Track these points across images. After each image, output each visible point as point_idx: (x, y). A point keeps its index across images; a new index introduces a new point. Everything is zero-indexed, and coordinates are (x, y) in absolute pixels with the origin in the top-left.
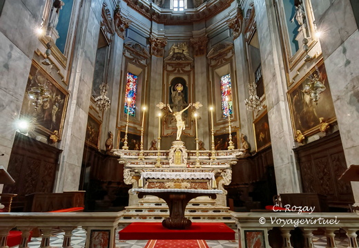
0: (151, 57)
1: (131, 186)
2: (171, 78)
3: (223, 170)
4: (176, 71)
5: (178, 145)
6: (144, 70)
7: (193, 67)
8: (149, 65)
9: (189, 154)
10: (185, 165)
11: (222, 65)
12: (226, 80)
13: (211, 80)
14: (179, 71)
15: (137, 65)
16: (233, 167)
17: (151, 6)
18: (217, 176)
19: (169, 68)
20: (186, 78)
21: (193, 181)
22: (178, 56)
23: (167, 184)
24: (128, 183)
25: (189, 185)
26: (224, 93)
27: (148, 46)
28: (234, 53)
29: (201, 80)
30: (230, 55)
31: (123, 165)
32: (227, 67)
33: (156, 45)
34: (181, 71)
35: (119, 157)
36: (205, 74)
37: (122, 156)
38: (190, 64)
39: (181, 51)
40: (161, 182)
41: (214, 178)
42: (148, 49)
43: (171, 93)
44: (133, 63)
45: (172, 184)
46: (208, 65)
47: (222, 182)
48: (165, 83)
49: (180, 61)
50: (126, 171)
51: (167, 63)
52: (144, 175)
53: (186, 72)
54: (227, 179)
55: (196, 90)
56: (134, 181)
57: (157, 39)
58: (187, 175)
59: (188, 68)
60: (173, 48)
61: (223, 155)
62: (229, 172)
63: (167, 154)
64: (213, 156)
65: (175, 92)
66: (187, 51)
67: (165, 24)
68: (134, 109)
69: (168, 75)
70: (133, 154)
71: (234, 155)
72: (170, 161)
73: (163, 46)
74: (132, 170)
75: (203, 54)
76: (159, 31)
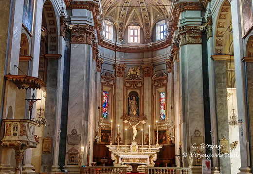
0: (116, 79)
1: (114, 161)
2: (129, 91)
3: (153, 154)
4: (132, 87)
5: (134, 143)
6: (112, 88)
7: (143, 84)
8: (115, 84)
9: (139, 147)
10: (137, 152)
11: (161, 87)
12: (163, 95)
13: (154, 95)
14: (134, 87)
15: (108, 86)
16: (157, 153)
17: (116, 44)
18: (151, 157)
19: (128, 85)
20: (138, 91)
21: (140, 159)
22: (133, 77)
23: (130, 160)
24: (113, 159)
25: (138, 161)
26: (162, 104)
27: (114, 70)
28: (167, 81)
29: (148, 94)
30: (165, 81)
31: (110, 152)
32: (163, 89)
33: (119, 69)
34: (135, 87)
35: (108, 148)
36: (150, 91)
37: (110, 148)
38: (141, 82)
39: (135, 73)
40: (128, 160)
41: (148, 158)
42: (114, 72)
43: (129, 102)
44: (106, 86)
45: (132, 160)
46: (153, 84)
47: (152, 159)
48: (125, 95)
49: (135, 80)
50: (112, 155)
51: (126, 82)
52: (121, 156)
53: (138, 88)
54: (155, 158)
55: (145, 101)
56: (115, 158)
57: (119, 65)
58: (138, 157)
59: (139, 85)
60: (130, 71)
61: (154, 148)
62: (156, 155)
63: (129, 147)
64: (150, 148)
65: (131, 101)
66: (139, 73)
67: (124, 52)
68: (107, 113)
69: (127, 90)
70: (114, 147)
71: (158, 148)
72: (131, 150)
73: (123, 69)
74: (115, 154)
75: (150, 76)
76: (121, 58)
